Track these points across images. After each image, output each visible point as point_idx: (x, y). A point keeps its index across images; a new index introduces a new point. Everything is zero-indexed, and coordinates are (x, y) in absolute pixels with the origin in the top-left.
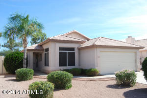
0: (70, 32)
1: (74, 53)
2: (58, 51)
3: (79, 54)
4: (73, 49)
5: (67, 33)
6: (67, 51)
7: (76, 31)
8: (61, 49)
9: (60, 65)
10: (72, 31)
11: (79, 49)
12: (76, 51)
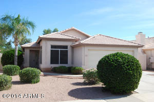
0: (67, 29)
2: (49, 49)
3: (73, 52)
4: (66, 47)
5: (64, 30)
6: (59, 49)
7: (73, 28)
8: (52, 47)
9: (51, 63)
10: (70, 28)
11: (73, 47)
12: (69, 49)
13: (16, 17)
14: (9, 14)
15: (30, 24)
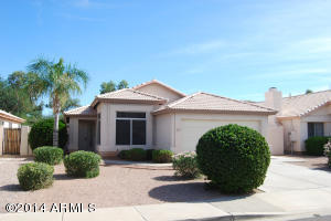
0: (144, 83)
1: (144, 122)
2: (114, 119)
3: (154, 123)
4: (143, 115)
5: (140, 85)
6: (131, 119)
7: (156, 80)
8: (119, 114)
9: (118, 143)
10: (150, 81)
11: (155, 116)
12: (148, 119)
13: (57, 62)
14: (45, 59)
15: (81, 74)
